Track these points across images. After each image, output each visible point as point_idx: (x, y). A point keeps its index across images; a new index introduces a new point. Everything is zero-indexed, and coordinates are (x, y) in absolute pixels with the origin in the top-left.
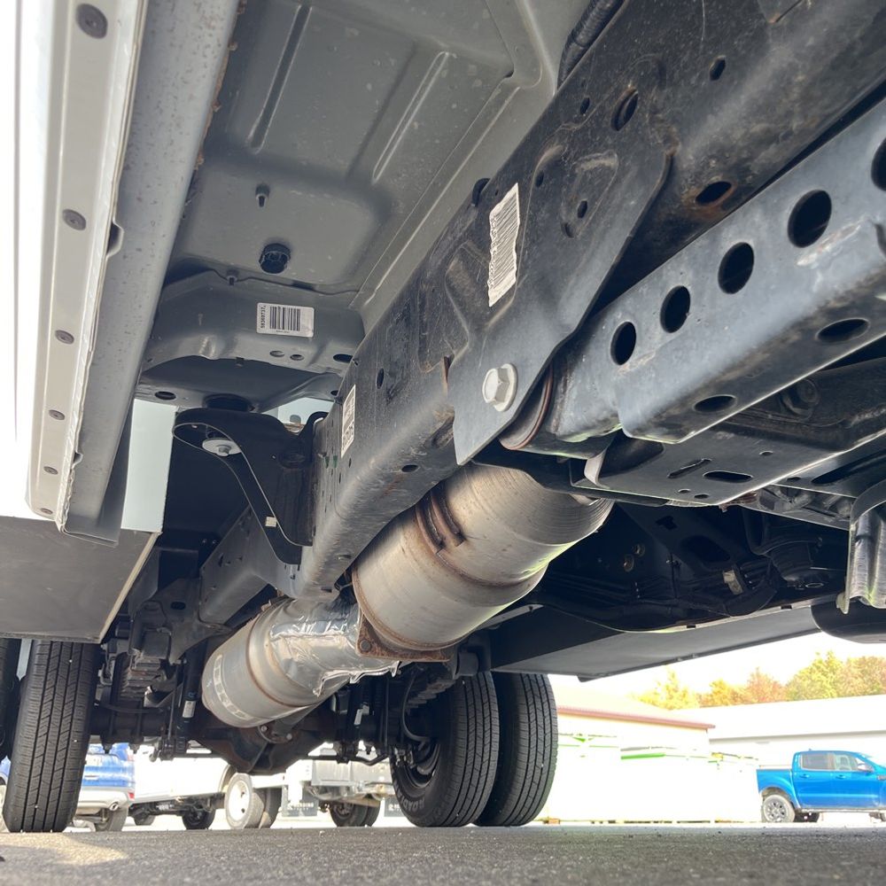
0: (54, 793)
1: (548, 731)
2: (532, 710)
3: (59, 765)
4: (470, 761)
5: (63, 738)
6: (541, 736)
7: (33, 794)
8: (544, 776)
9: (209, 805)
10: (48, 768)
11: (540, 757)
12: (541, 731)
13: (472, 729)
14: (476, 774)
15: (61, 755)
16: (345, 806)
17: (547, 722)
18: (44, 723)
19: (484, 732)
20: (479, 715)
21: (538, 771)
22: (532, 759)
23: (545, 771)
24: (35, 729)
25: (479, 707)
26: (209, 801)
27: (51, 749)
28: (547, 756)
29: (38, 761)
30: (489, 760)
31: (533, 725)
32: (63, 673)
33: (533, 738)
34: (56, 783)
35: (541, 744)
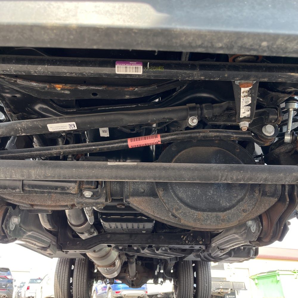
0: (82, 293)
1: (207, 275)
2: (202, 269)
3: (82, 287)
4: (184, 284)
5: (82, 280)
6: (205, 277)
7: (77, 293)
8: (207, 288)
9: (171, 295)
10: (80, 287)
11: (205, 283)
12: (205, 275)
13: (184, 275)
14: (187, 287)
15: (82, 284)
16: (213, 296)
17: (207, 273)
18: (78, 277)
19: (188, 276)
20: (186, 271)
21: (205, 287)
22: (203, 283)
23: (208, 286)
24: (76, 278)
25: (186, 269)
26: (171, 294)
27: (80, 283)
28: (207, 282)
29: (77, 286)
30: (190, 284)
31: (203, 274)
32: (82, 264)
33: (203, 277)
34: (82, 291)
35: (205, 279)
